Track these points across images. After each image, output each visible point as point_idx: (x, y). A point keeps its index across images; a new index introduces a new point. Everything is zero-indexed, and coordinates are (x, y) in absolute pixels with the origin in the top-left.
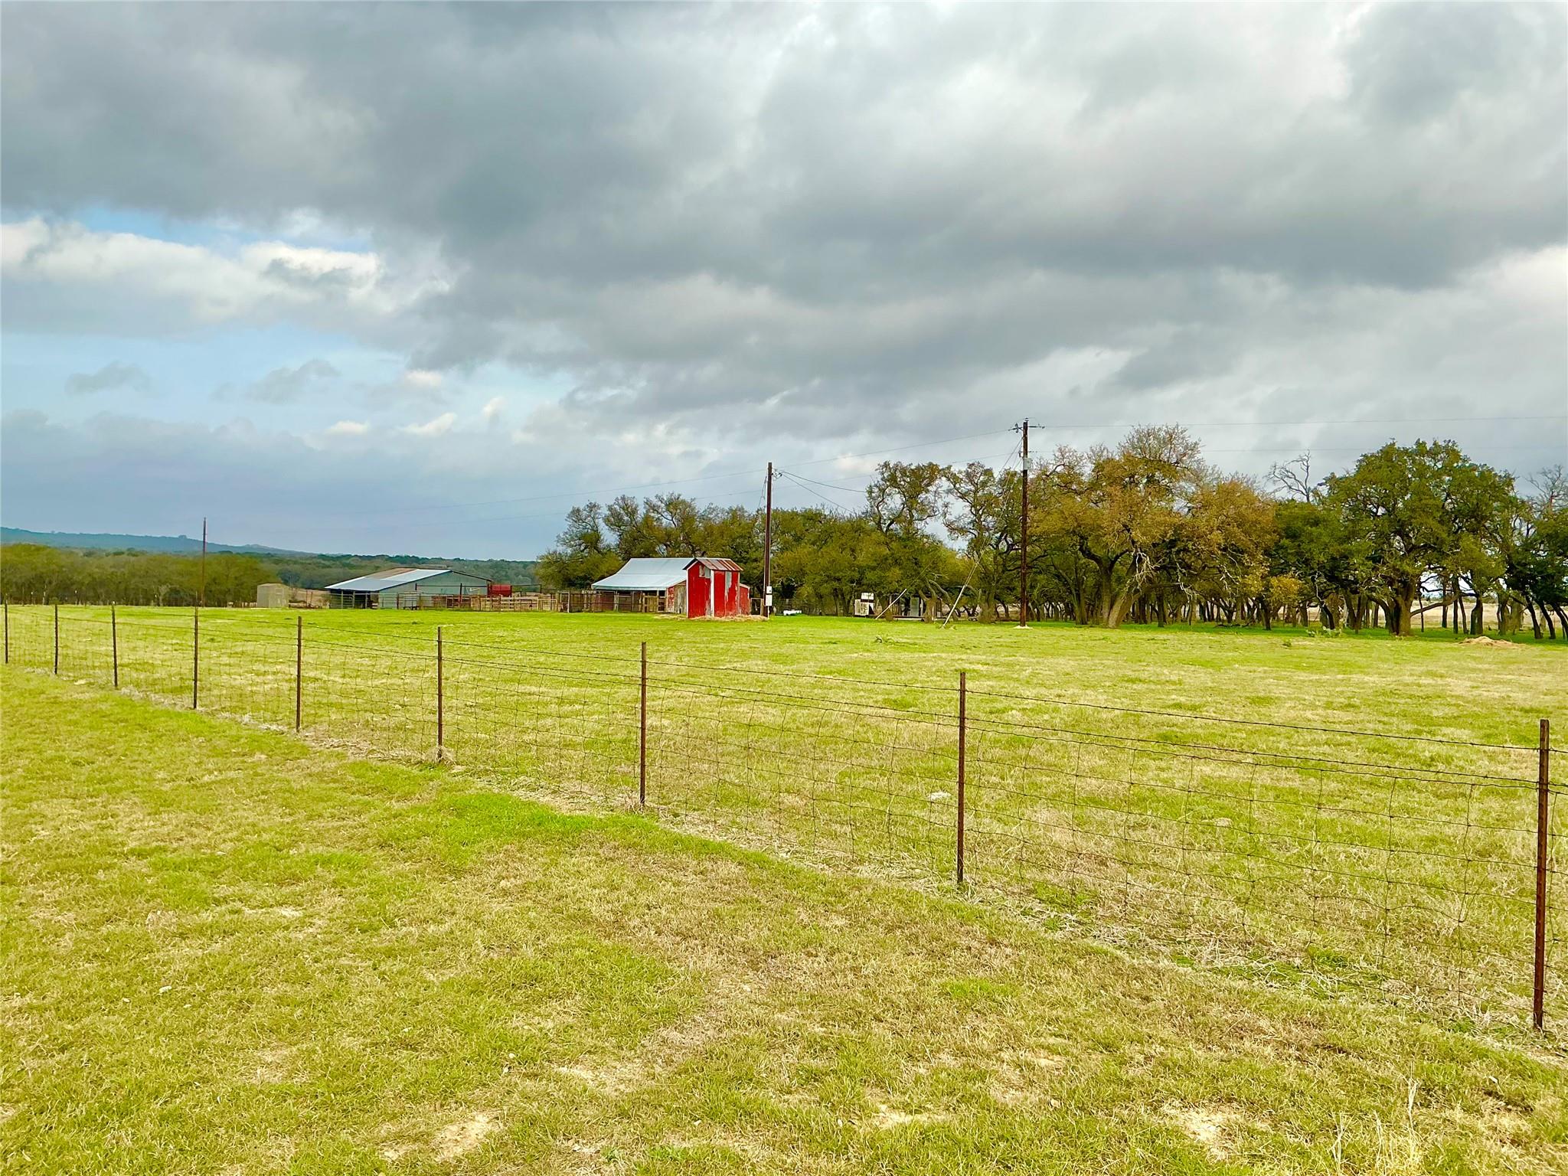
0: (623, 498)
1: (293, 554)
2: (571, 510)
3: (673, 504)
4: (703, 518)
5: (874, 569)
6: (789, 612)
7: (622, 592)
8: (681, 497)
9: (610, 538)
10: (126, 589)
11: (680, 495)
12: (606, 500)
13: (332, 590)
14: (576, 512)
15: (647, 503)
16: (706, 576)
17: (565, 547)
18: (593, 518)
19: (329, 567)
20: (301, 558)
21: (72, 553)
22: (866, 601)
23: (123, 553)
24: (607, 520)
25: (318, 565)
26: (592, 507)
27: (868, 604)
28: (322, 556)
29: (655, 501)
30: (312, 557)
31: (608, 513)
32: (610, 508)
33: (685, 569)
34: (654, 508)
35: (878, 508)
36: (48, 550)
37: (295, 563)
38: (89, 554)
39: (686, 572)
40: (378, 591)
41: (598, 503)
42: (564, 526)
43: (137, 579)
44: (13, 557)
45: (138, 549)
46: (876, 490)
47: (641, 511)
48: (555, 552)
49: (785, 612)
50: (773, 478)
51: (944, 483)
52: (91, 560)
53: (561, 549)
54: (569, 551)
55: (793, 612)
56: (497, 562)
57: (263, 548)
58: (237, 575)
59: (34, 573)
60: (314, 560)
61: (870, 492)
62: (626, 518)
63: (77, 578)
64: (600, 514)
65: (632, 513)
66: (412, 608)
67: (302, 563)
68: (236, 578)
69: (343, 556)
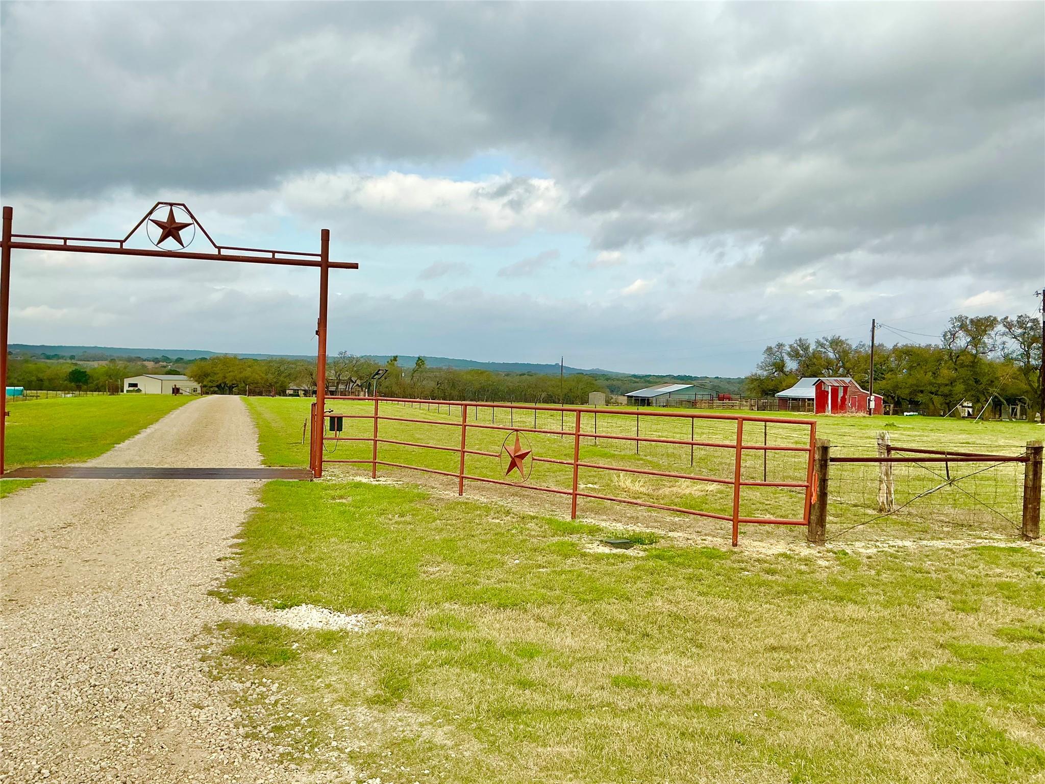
0: (800, 340)
1: (617, 374)
2: (766, 348)
3: (836, 343)
4: (856, 351)
5: (946, 385)
6: (908, 414)
7: (794, 399)
8: (840, 338)
9: (791, 365)
10: (525, 395)
11: (839, 337)
12: (789, 341)
14: (769, 349)
15: (818, 342)
16: (826, 390)
17: (762, 371)
18: (781, 353)
19: (637, 382)
20: (622, 377)
21: (499, 374)
22: (966, 407)
23: (524, 374)
24: (789, 354)
25: (631, 381)
26: (780, 346)
27: (967, 409)
28: (635, 376)
29: (822, 341)
31: (789, 350)
32: (791, 346)
33: (814, 385)
34: (822, 346)
35: (949, 346)
36: (487, 373)
38: (507, 375)
39: (814, 386)
40: (653, 397)
41: (784, 343)
42: (762, 358)
43: (531, 389)
44: (471, 378)
46: (949, 334)
47: (812, 347)
48: (756, 374)
49: (905, 414)
50: (875, 329)
51: (1000, 328)
52: (508, 378)
53: (759, 372)
54: (765, 373)
55: (912, 413)
56: (742, 379)
58: (583, 387)
59: (480, 385)
60: (629, 378)
61: (945, 336)
62: (801, 352)
63: (501, 388)
64: (784, 350)
65: (806, 349)
67: (622, 380)
69: (646, 376)
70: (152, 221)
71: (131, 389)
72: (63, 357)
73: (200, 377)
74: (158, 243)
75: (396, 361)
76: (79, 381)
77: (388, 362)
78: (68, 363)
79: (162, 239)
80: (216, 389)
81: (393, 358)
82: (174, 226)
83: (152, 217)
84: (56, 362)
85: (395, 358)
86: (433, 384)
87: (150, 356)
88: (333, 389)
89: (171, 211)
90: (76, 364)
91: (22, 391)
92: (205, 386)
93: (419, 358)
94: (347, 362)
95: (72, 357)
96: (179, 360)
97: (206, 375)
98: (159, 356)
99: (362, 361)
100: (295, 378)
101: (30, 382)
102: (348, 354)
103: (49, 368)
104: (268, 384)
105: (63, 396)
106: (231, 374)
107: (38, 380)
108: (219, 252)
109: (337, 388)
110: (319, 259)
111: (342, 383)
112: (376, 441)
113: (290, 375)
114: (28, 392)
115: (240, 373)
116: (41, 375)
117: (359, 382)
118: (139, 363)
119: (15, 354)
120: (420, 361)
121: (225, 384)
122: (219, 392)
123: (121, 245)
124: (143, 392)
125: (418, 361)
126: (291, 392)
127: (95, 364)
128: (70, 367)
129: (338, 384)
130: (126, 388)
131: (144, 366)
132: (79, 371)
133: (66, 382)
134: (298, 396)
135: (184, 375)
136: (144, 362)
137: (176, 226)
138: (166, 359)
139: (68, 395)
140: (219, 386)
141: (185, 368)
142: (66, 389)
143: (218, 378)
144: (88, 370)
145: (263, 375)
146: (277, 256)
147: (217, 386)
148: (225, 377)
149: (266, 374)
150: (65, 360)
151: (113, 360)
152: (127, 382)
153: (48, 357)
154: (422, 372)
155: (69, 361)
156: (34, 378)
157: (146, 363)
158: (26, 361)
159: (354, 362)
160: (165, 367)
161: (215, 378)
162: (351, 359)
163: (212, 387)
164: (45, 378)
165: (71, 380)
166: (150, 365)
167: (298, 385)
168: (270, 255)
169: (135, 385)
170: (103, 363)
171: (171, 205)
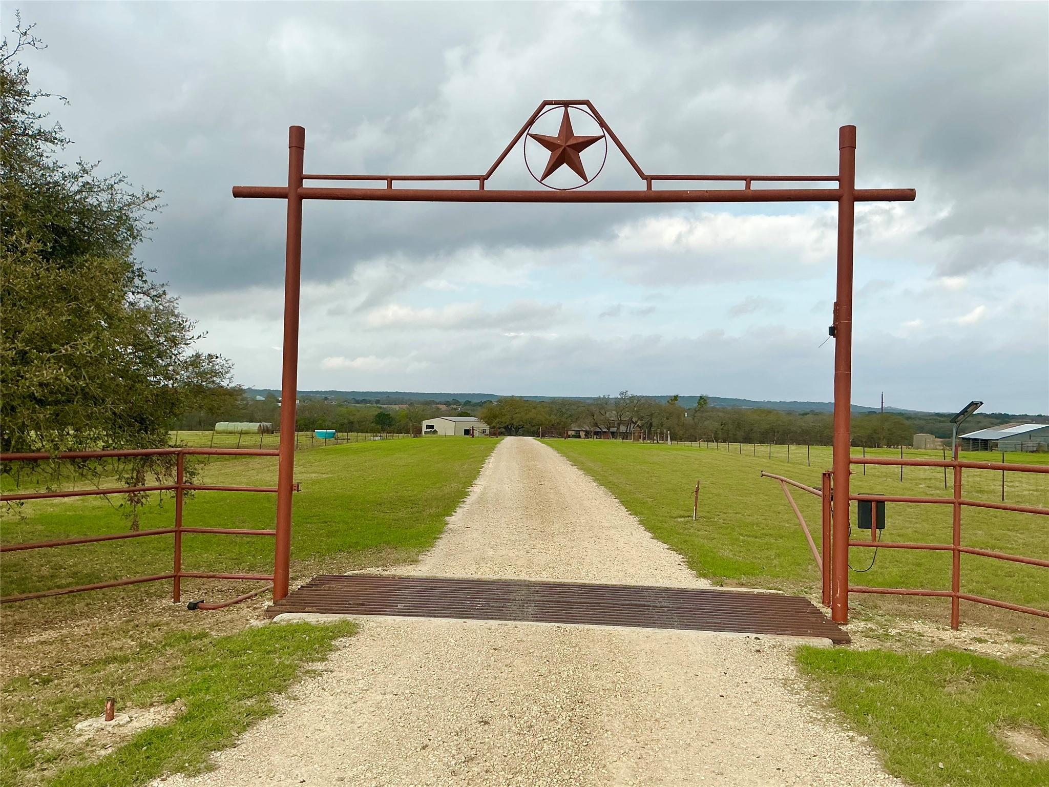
13: (963, 438)
19: (943, 422)
20: (923, 416)
23: (808, 414)
28: (938, 415)
30: (930, 415)
37: (920, 419)
40: (998, 440)
44: (758, 417)
45: (817, 411)
57: (895, 409)
59: (769, 426)
60: (932, 417)
66: (1033, 452)
67: (925, 420)
68: (888, 430)
70: (534, 137)
71: (429, 430)
72: (370, 402)
73: (488, 420)
74: (543, 178)
75: (677, 400)
76: (384, 423)
77: (668, 402)
78: (374, 407)
79: (551, 168)
80: (503, 430)
81: (673, 398)
82: (571, 142)
83: (535, 129)
84: (364, 406)
85: (676, 397)
86: (717, 425)
87: (443, 400)
88: (614, 430)
89: (566, 116)
90: (380, 408)
91: (334, 434)
92: (494, 427)
93: (701, 397)
94: (628, 401)
95: (378, 402)
96: (467, 403)
97: (495, 417)
98: (450, 400)
99: (643, 401)
100: (577, 419)
101: (342, 425)
102: (629, 394)
103: (359, 411)
104: (551, 425)
105: (372, 439)
106: (518, 415)
107: (349, 423)
108: (649, 186)
109: (618, 429)
110: (834, 185)
111: (624, 424)
112: (957, 552)
113: (571, 416)
114: (340, 434)
115: (526, 414)
116: (351, 418)
117: (639, 423)
118: (434, 406)
119: (331, 400)
120: (702, 400)
121: (512, 424)
122: (506, 433)
123: (482, 186)
124: (439, 433)
125: (699, 400)
126: (573, 433)
127: (397, 407)
128: (376, 411)
129: (619, 425)
130: (424, 429)
131: (438, 409)
132: (384, 414)
133: (373, 425)
134: (580, 437)
135: (474, 417)
136: (438, 405)
137: (575, 142)
138: (456, 402)
139: (377, 438)
140: (506, 428)
141: (473, 411)
142: (374, 431)
143: (506, 419)
144: (392, 414)
145: (547, 417)
146: (756, 186)
147: (505, 428)
148: (512, 419)
149: (550, 416)
150: (372, 404)
151: (411, 404)
152: (425, 423)
153: (358, 402)
154: (703, 411)
155: (375, 405)
156: (346, 421)
157: (440, 406)
158: (340, 406)
159: (635, 402)
160: (455, 409)
161: (503, 419)
162: (633, 398)
163: (499, 428)
164: (355, 420)
165: (377, 423)
166: (443, 407)
167: (579, 427)
168: (740, 186)
169: (432, 427)
170: (404, 406)
171: (566, 104)
